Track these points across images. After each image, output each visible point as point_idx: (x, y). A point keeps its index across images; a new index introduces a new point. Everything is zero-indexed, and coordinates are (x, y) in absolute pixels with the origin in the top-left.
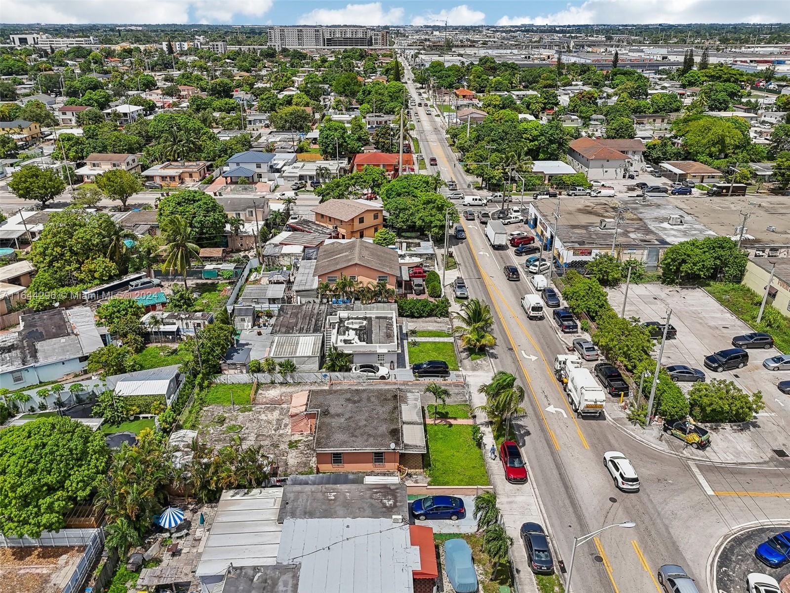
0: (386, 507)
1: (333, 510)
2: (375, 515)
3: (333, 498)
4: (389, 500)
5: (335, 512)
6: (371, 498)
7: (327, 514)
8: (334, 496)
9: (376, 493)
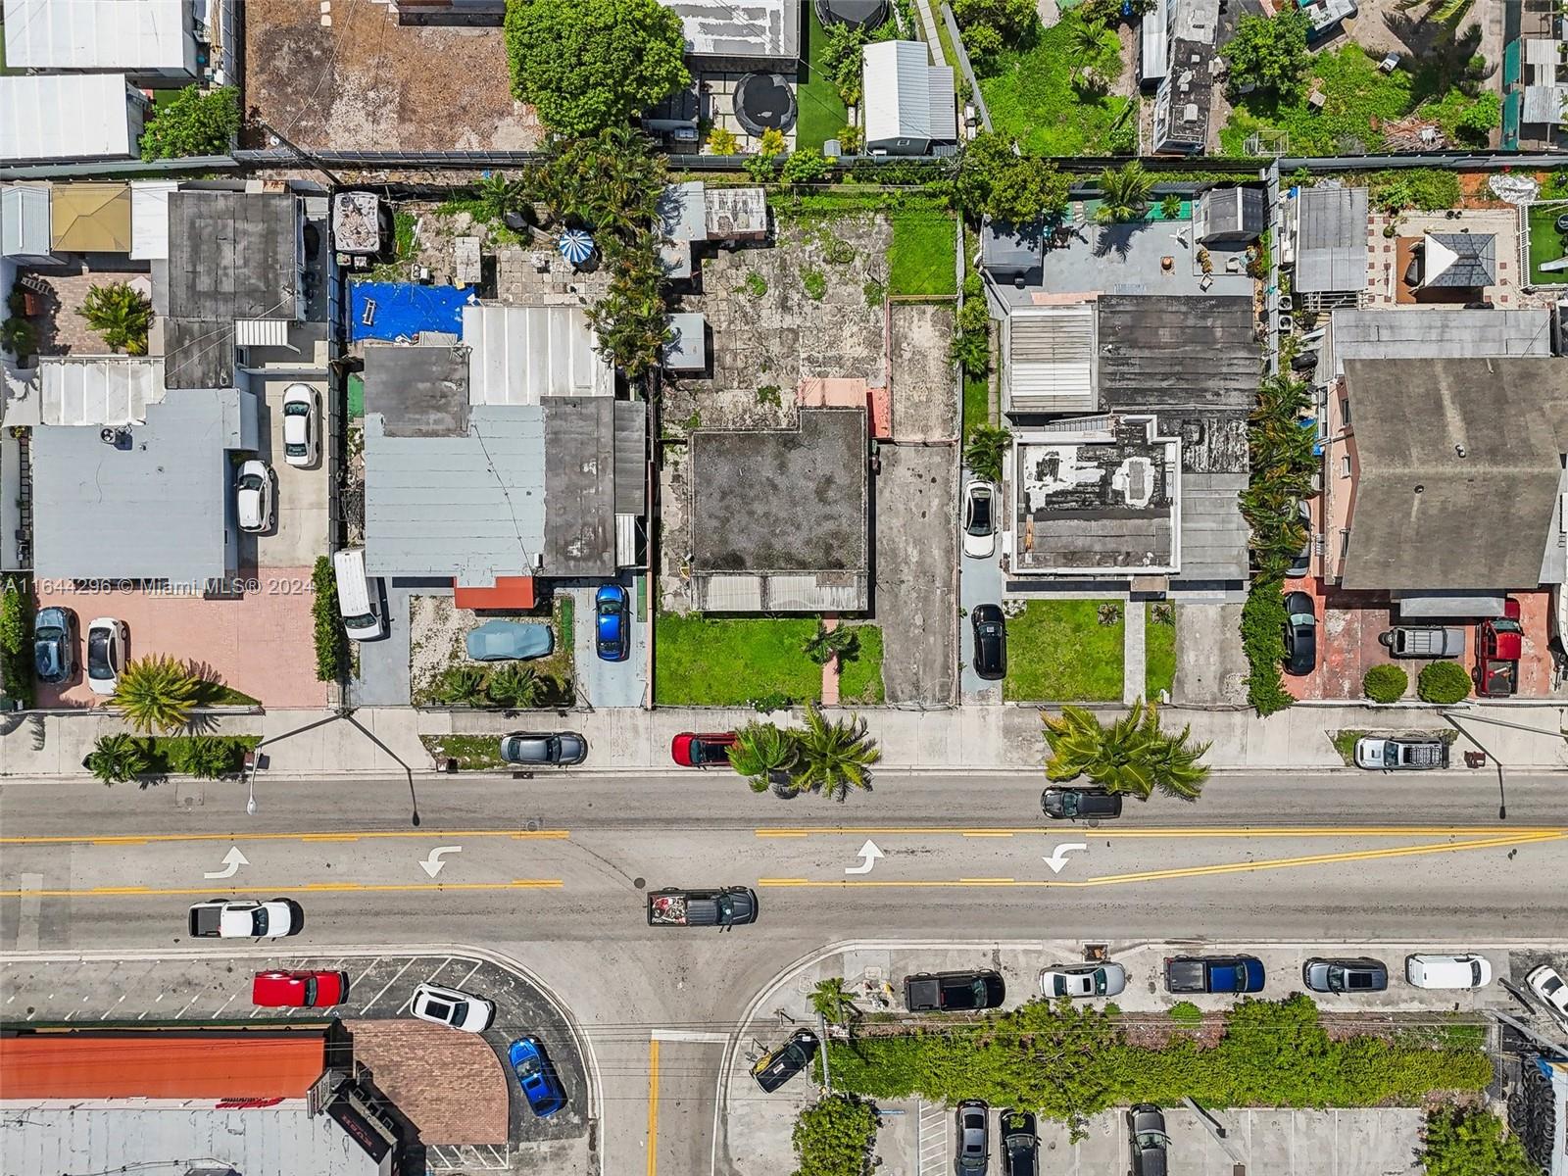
0: (567, 544)
1: (561, 471)
2: (550, 529)
3: (586, 469)
4: (581, 550)
5: (557, 475)
6: (584, 525)
7: (553, 465)
8: (590, 472)
9: (595, 532)
